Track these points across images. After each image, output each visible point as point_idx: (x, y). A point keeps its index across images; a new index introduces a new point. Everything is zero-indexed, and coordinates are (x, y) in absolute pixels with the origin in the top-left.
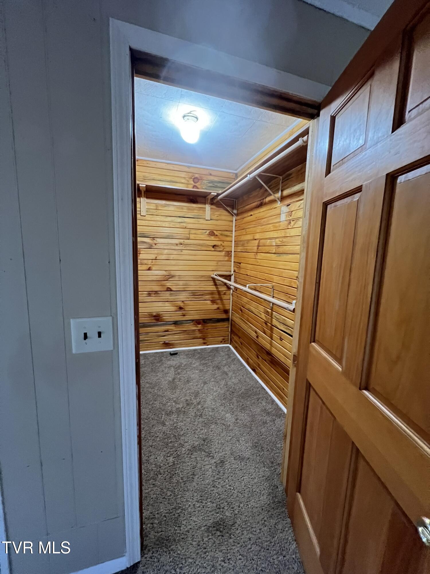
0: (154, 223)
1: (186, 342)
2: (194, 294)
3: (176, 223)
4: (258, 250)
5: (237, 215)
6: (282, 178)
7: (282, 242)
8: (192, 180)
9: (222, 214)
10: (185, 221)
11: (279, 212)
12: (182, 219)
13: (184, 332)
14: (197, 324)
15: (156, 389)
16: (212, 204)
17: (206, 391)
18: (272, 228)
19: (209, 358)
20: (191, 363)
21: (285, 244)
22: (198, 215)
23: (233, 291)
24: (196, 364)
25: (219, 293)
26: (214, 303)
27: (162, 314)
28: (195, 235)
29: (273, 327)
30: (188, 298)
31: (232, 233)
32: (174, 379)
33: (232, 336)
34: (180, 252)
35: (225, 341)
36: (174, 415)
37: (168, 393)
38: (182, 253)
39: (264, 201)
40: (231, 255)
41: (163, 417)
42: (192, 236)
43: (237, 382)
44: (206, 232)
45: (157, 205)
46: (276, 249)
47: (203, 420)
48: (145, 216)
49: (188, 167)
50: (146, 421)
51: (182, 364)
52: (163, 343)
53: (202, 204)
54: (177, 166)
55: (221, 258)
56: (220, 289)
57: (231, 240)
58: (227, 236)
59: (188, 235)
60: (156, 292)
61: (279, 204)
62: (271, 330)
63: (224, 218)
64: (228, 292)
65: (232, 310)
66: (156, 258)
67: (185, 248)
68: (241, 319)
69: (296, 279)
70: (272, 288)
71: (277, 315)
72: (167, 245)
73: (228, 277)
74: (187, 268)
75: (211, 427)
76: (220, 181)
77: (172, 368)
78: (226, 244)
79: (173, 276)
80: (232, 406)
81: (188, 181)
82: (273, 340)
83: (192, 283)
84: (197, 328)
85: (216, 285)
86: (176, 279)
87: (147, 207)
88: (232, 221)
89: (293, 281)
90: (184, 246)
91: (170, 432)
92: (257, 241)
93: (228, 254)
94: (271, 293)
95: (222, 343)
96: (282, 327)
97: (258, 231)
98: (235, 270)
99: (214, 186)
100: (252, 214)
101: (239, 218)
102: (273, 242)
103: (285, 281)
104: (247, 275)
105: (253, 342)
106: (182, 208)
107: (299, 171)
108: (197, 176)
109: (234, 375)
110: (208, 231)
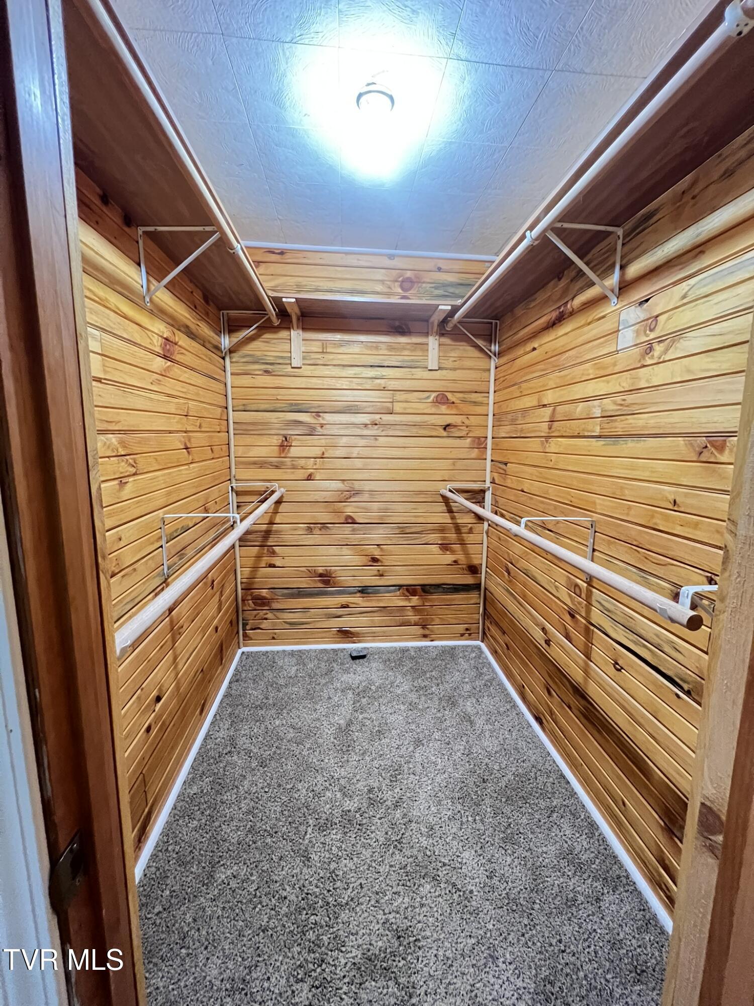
0: (319, 382)
1: (384, 632)
2: (403, 530)
3: (364, 380)
4: (552, 430)
5: (500, 354)
6: (624, 232)
7: (621, 405)
8: (397, 284)
9: (465, 355)
10: (384, 374)
11: (612, 326)
12: (377, 371)
13: (380, 610)
14: (408, 594)
15: (308, 746)
16: (442, 335)
17: (419, 769)
18: (591, 371)
19: (433, 673)
20: (392, 683)
21: (635, 409)
22: (413, 361)
23: (489, 525)
24: (404, 685)
25: (458, 528)
26: (447, 550)
27: (336, 571)
28: (405, 405)
29: (592, 628)
30: (390, 539)
31: (488, 397)
32: (349, 724)
33: (487, 623)
34: (372, 442)
35: (470, 634)
36: (334, 832)
37: (330, 761)
38: (377, 443)
39: (569, 306)
40: (486, 444)
41: (308, 836)
42: (398, 407)
43: (495, 749)
44: (428, 397)
45: (324, 344)
46: (606, 426)
47: (404, 861)
48: (300, 368)
49: (390, 258)
50: (269, 840)
51: (371, 683)
52: (338, 631)
53: (422, 336)
54: (365, 257)
55: (463, 453)
56: (459, 521)
57: (486, 413)
58: (475, 403)
59: (389, 405)
60: (324, 526)
61: (613, 305)
62: (588, 633)
63: (468, 363)
64: (477, 527)
65: (487, 567)
66: (323, 454)
67: (383, 433)
68: (507, 590)
69: (671, 507)
70: (590, 527)
71: (607, 601)
72: (347, 428)
73: (477, 496)
74: (386, 475)
75: (421, 889)
76: (461, 282)
77: (350, 692)
78: (473, 420)
79: (358, 492)
80: (479, 825)
81: (390, 288)
82: (591, 661)
83: (399, 507)
84: (410, 602)
85: (450, 511)
86: (366, 497)
87: (303, 349)
88: (489, 370)
89: (661, 513)
90: (381, 429)
91: (317, 887)
92: (548, 411)
93: (480, 443)
94: (587, 540)
95: (463, 637)
96: (620, 635)
97: (552, 384)
98: (494, 479)
99: (447, 294)
100: (536, 346)
101: (504, 360)
102: (594, 407)
103: (632, 512)
104: (523, 491)
105: (535, 650)
106: (376, 346)
107: (683, 193)
108: (409, 274)
109: (486, 727)
110: (434, 395)
